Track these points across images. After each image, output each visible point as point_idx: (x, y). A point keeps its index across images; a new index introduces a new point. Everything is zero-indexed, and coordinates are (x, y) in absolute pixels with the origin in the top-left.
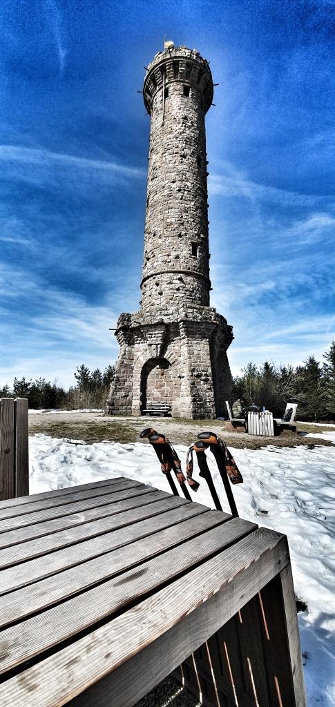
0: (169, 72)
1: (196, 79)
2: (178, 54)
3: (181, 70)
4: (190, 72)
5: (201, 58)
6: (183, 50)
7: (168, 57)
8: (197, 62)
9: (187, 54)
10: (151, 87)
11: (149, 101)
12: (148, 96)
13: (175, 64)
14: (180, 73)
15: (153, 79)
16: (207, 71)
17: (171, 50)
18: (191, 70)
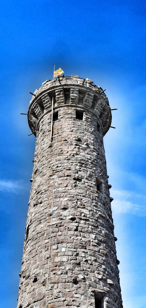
0: (58, 98)
1: (90, 104)
2: (69, 82)
3: (73, 96)
4: (83, 98)
5: (95, 86)
6: (75, 79)
7: (58, 84)
8: (91, 89)
9: (80, 82)
10: (37, 110)
11: (35, 123)
12: (34, 118)
13: (66, 91)
14: (72, 99)
15: (40, 103)
16: (102, 97)
17: (61, 78)
18: (84, 96)
